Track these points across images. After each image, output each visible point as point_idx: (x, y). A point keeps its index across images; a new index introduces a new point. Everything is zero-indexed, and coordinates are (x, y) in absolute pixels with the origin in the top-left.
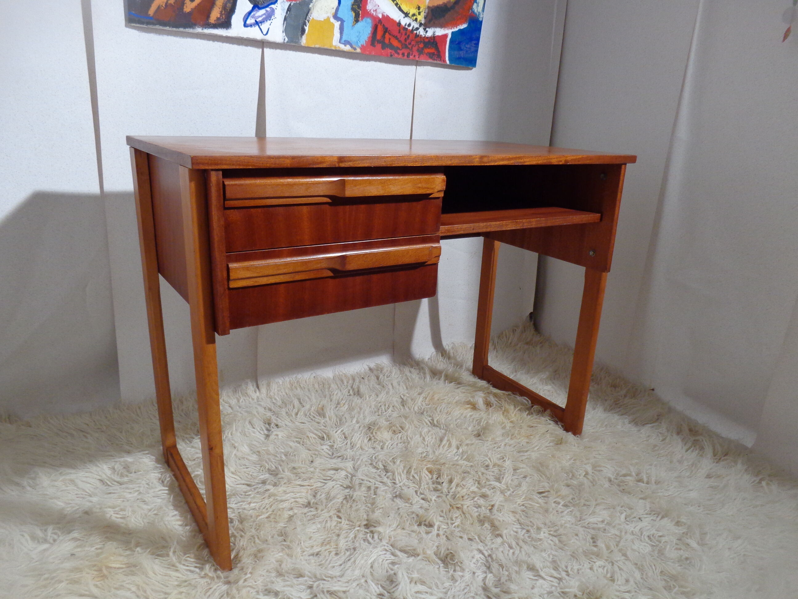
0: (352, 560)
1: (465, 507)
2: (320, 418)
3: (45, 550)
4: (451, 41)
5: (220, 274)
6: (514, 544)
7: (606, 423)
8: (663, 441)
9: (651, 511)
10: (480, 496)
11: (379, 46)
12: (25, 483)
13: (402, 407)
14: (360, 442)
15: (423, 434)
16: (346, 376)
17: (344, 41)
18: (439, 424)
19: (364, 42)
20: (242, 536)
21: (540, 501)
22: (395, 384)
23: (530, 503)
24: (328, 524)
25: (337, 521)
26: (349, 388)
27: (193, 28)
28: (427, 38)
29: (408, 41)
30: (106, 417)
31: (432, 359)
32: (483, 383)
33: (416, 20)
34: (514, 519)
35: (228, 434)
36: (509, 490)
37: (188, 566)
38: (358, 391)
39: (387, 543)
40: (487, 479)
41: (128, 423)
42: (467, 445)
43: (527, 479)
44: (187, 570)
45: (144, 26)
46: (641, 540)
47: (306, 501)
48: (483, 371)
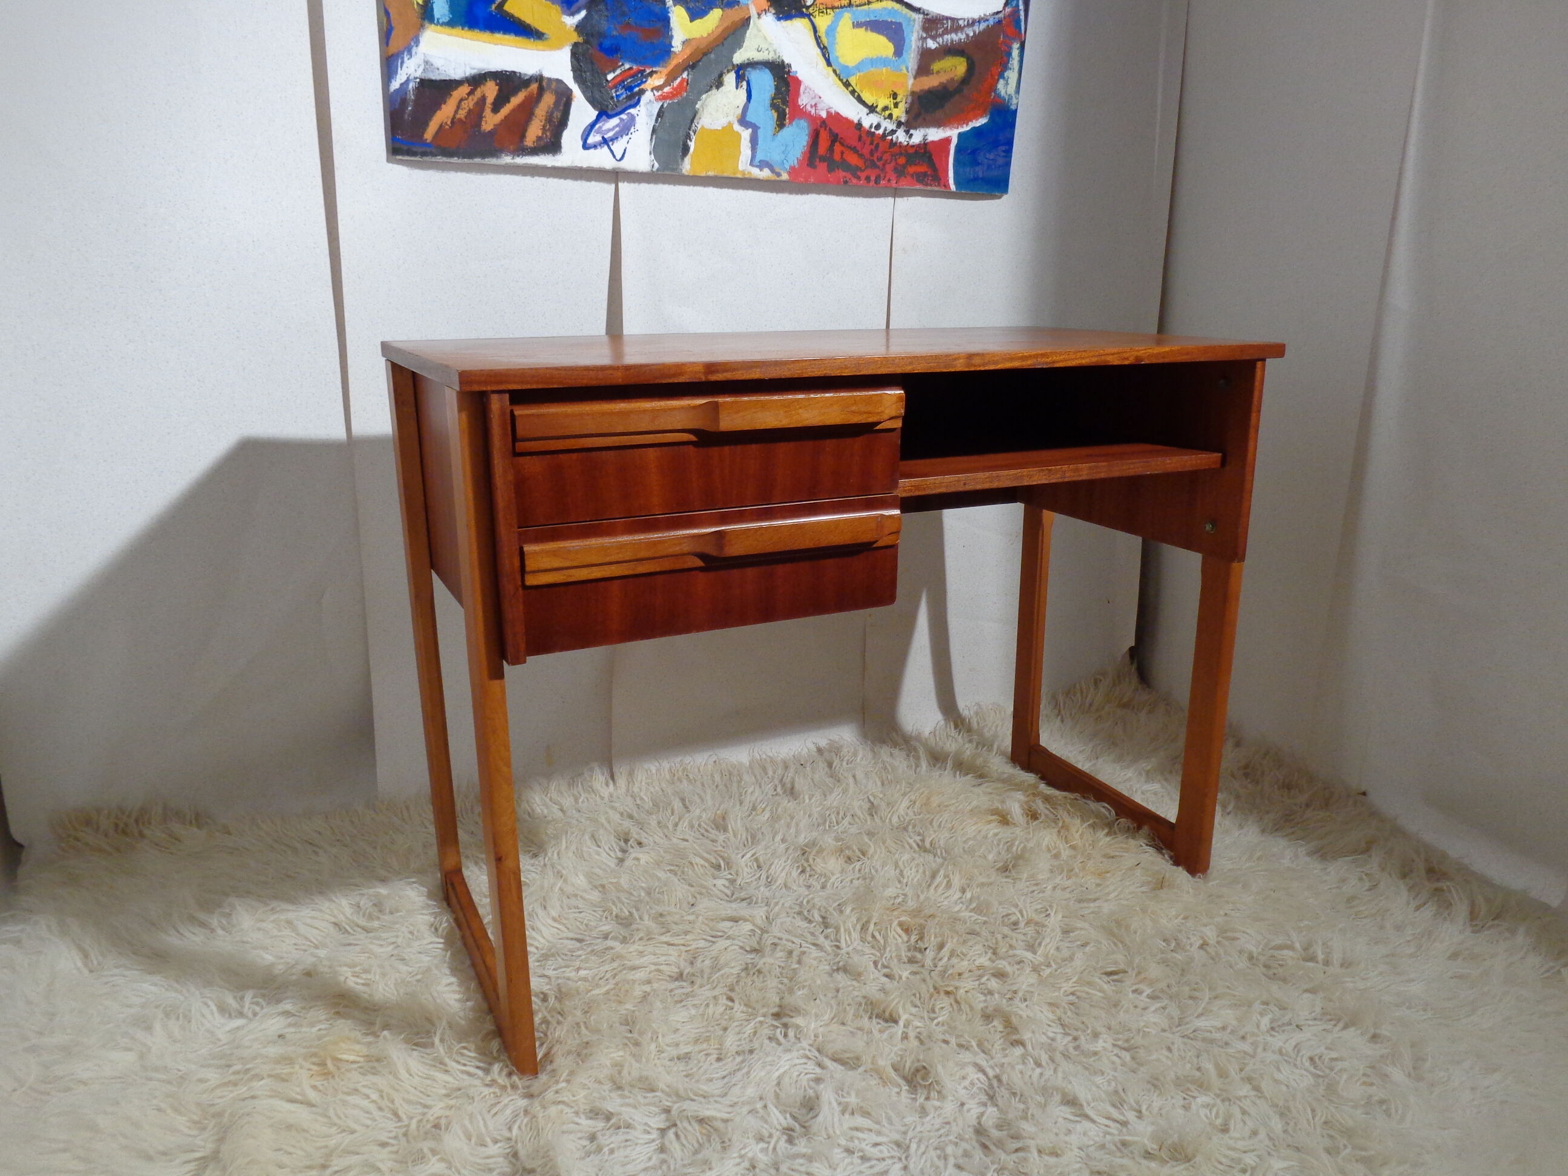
0: (745, 1070)
1: (962, 991)
2: (717, 833)
3: (238, 1028)
4: (959, 150)
5: (509, 562)
6: (1044, 1058)
7: (1259, 854)
8: (1370, 890)
9: (1324, 1014)
10: (994, 975)
11: (822, 167)
12: (214, 922)
13: (869, 818)
14: (784, 874)
15: (900, 863)
16: (772, 761)
17: (760, 161)
18: (934, 848)
19: (796, 162)
20: (559, 1023)
21: (1105, 986)
22: (860, 775)
23: (1086, 989)
24: (710, 1010)
25: (727, 1006)
26: (776, 782)
27: (498, 157)
28: (913, 146)
29: (875, 155)
30: (352, 822)
31: (937, 733)
32: (1030, 778)
33: (890, 116)
34: (1051, 1016)
35: (553, 855)
36: (1049, 965)
37: (465, 1065)
38: (792, 788)
39: (810, 1045)
40: (1011, 946)
41: (386, 834)
42: (982, 885)
43: (1087, 949)
44: (463, 1072)
45: (418, 158)
46: (1295, 1065)
47: (677, 970)
48: (1029, 756)
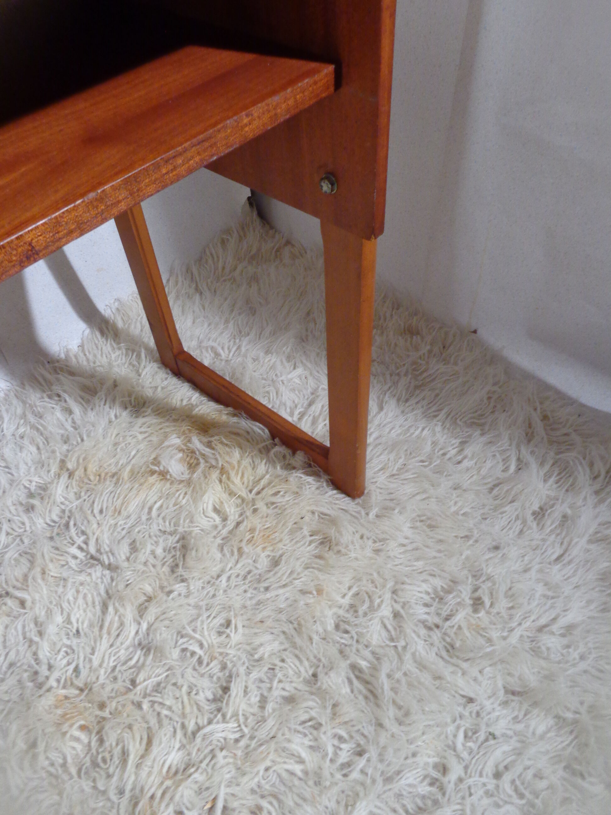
31: (85, 345)
48: (177, 364)
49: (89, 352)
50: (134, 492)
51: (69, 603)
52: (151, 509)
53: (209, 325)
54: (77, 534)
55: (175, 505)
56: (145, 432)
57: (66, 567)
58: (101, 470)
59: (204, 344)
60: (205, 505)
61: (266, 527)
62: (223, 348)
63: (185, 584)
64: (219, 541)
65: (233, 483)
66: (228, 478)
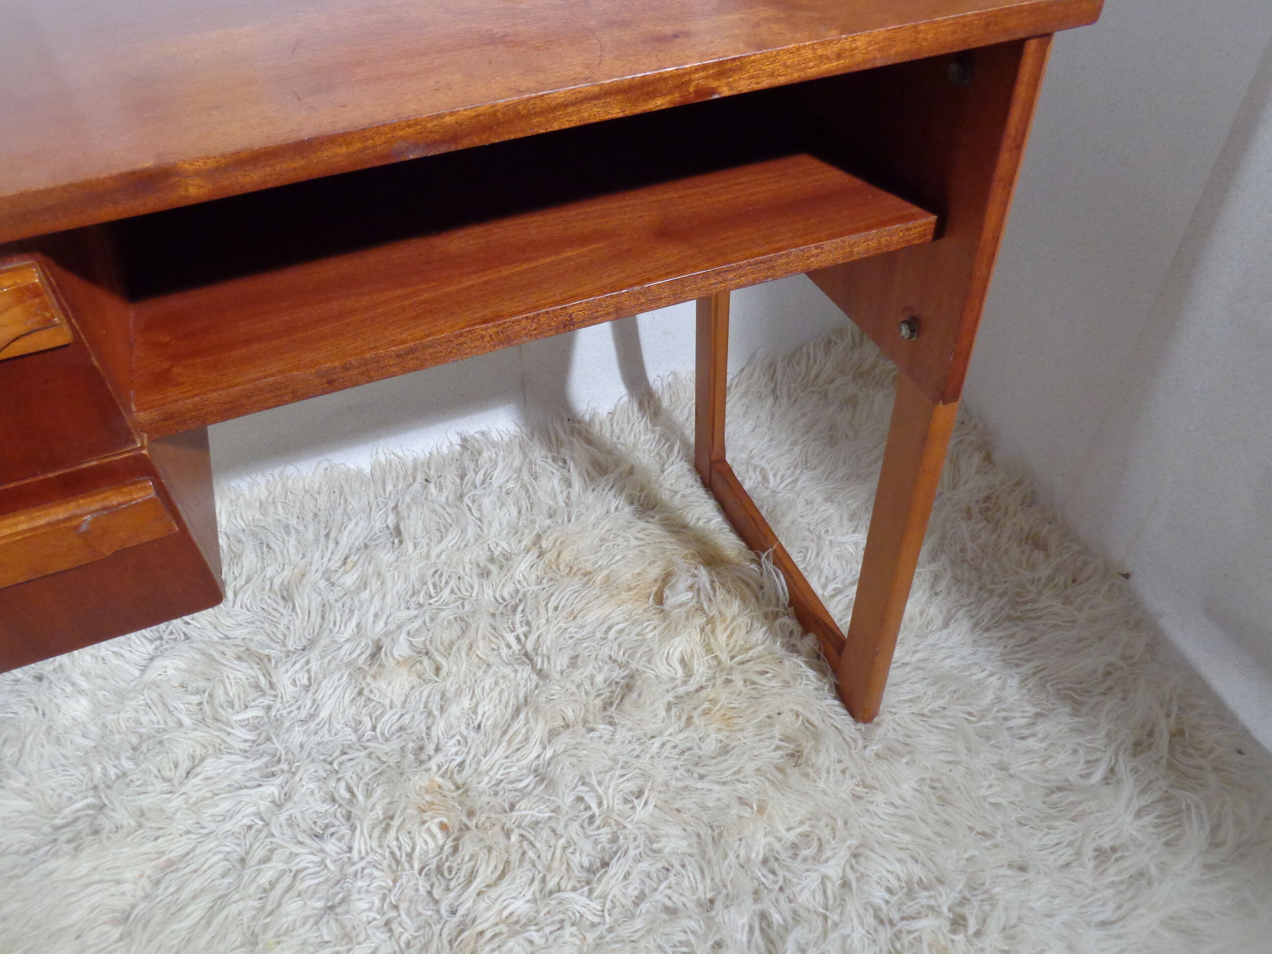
16: (399, 467)
18: (536, 654)
26: (391, 506)
31: (616, 414)
48: (710, 473)
49: (618, 424)
50: (600, 601)
51: (483, 692)
52: (610, 628)
53: (771, 440)
54: (521, 622)
55: (637, 635)
56: (641, 540)
57: (496, 652)
58: (576, 562)
59: (755, 461)
60: (672, 649)
61: (732, 706)
62: (775, 475)
63: (612, 728)
64: (670, 697)
65: (716, 639)
66: (713, 631)
